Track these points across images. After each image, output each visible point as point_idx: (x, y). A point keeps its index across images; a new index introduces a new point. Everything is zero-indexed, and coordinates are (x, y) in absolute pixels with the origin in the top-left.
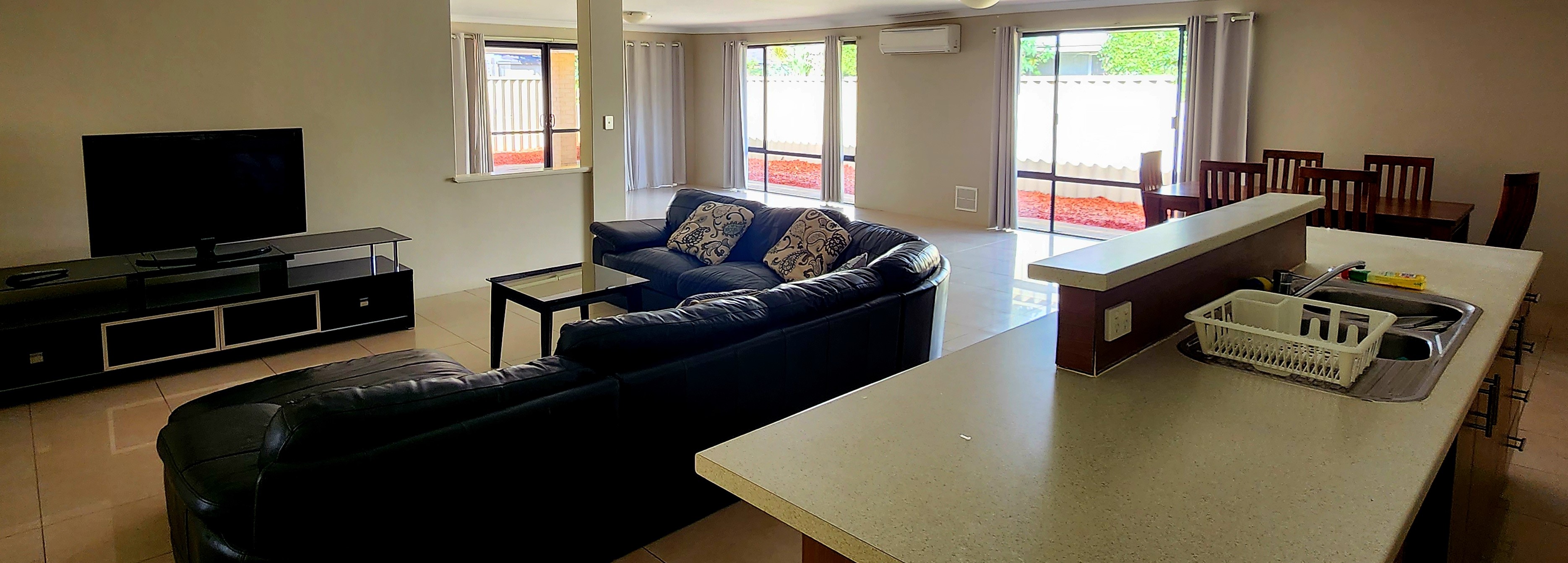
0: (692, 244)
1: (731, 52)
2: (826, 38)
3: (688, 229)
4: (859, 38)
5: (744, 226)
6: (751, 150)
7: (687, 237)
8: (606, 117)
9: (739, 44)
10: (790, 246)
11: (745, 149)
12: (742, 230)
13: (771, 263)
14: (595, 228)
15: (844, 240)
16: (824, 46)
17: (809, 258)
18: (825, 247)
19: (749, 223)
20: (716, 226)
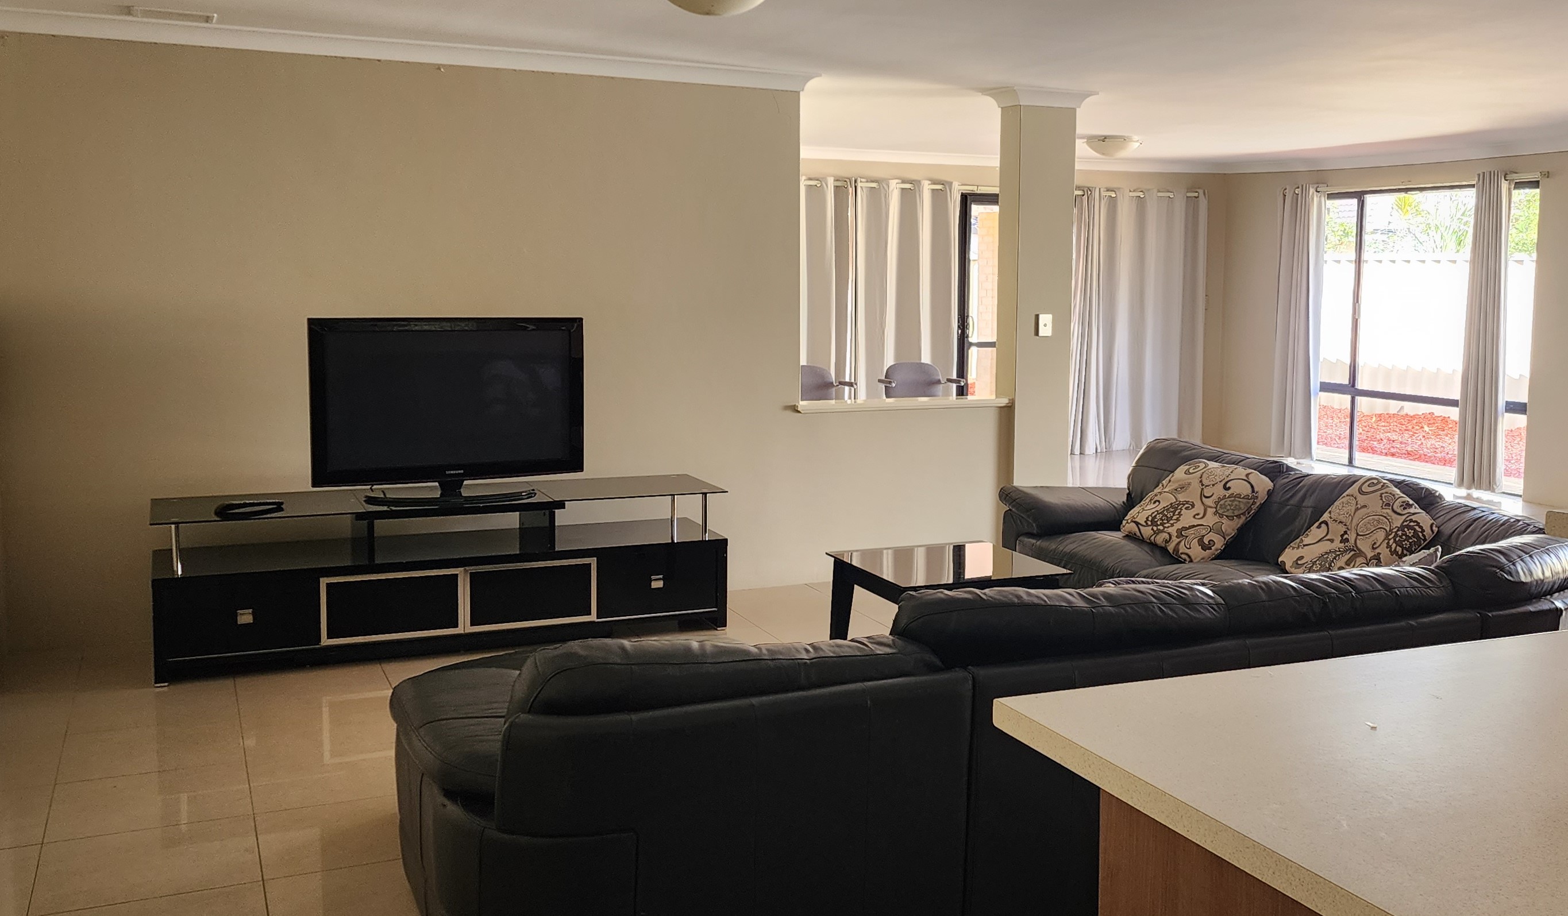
0: (1161, 528)
1: (1294, 205)
2: (1479, 175)
3: (1157, 503)
4: (1548, 175)
5: (1254, 503)
6: (1326, 387)
7: (1153, 515)
8: (1041, 316)
9: (1312, 190)
10: (1327, 537)
11: (1314, 385)
12: (1249, 509)
13: (1291, 564)
14: (1008, 495)
15: (1423, 531)
16: (1472, 193)
17: (1358, 559)
18: (1387, 541)
19: (1262, 497)
20: (1204, 499)
